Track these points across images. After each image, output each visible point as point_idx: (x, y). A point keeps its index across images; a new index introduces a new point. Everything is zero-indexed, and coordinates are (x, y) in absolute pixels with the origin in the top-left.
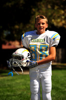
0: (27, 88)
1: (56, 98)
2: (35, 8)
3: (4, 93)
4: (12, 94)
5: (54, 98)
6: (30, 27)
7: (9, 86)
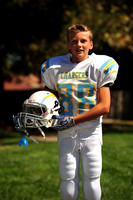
0: (53, 168)
1: (111, 190)
2: (70, 10)
3: (7, 178)
4: (23, 180)
5: (107, 189)
6: (60, 48)
7: (17, 164)
